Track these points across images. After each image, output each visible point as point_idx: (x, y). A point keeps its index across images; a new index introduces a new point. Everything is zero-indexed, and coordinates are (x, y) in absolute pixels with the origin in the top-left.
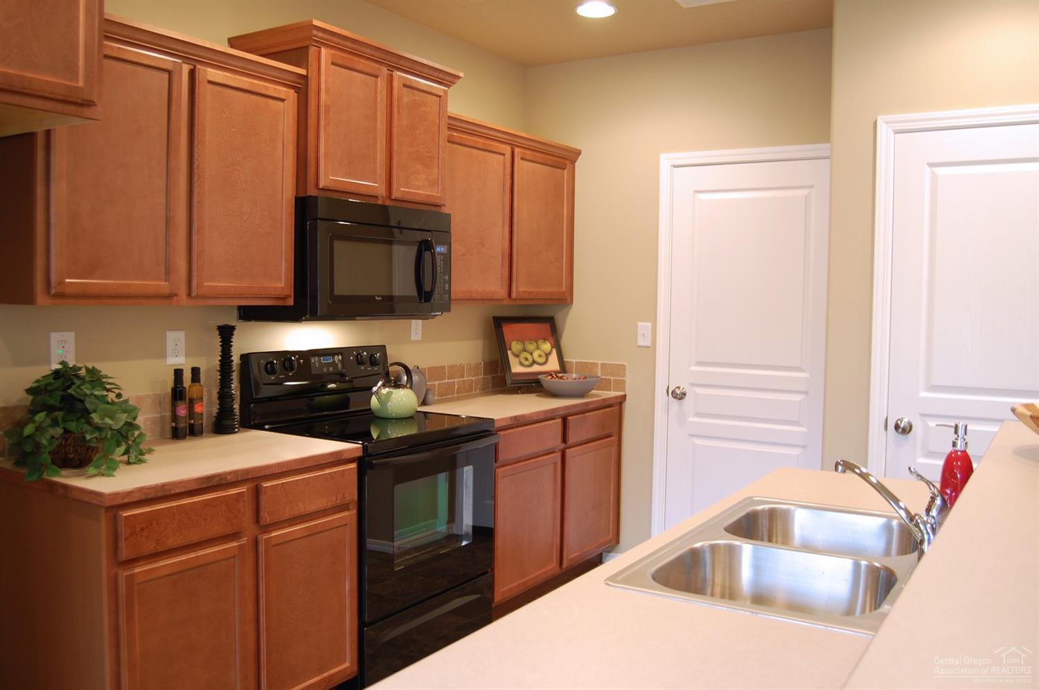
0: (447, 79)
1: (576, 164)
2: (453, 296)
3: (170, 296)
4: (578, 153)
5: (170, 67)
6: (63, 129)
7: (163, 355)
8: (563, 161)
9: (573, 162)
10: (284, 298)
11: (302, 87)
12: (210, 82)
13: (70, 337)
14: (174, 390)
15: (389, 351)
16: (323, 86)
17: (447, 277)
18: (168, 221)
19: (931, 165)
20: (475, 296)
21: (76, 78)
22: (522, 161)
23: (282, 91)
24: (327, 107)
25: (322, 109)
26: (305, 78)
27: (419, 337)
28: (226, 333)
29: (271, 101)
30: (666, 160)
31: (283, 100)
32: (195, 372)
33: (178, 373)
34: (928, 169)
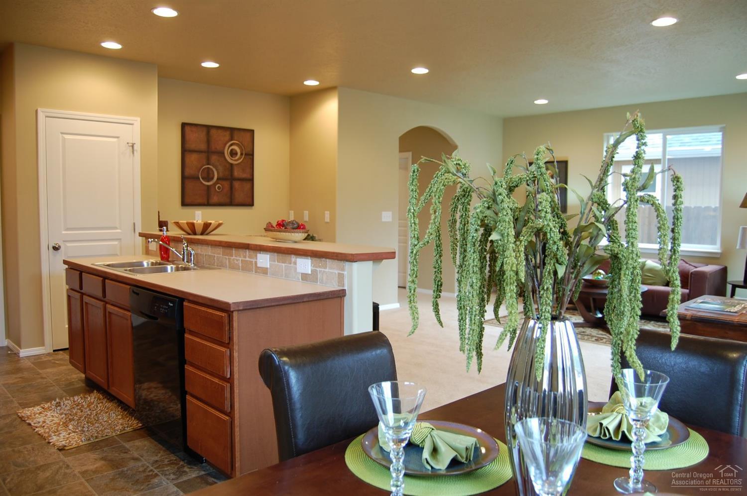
34: (61, 135)
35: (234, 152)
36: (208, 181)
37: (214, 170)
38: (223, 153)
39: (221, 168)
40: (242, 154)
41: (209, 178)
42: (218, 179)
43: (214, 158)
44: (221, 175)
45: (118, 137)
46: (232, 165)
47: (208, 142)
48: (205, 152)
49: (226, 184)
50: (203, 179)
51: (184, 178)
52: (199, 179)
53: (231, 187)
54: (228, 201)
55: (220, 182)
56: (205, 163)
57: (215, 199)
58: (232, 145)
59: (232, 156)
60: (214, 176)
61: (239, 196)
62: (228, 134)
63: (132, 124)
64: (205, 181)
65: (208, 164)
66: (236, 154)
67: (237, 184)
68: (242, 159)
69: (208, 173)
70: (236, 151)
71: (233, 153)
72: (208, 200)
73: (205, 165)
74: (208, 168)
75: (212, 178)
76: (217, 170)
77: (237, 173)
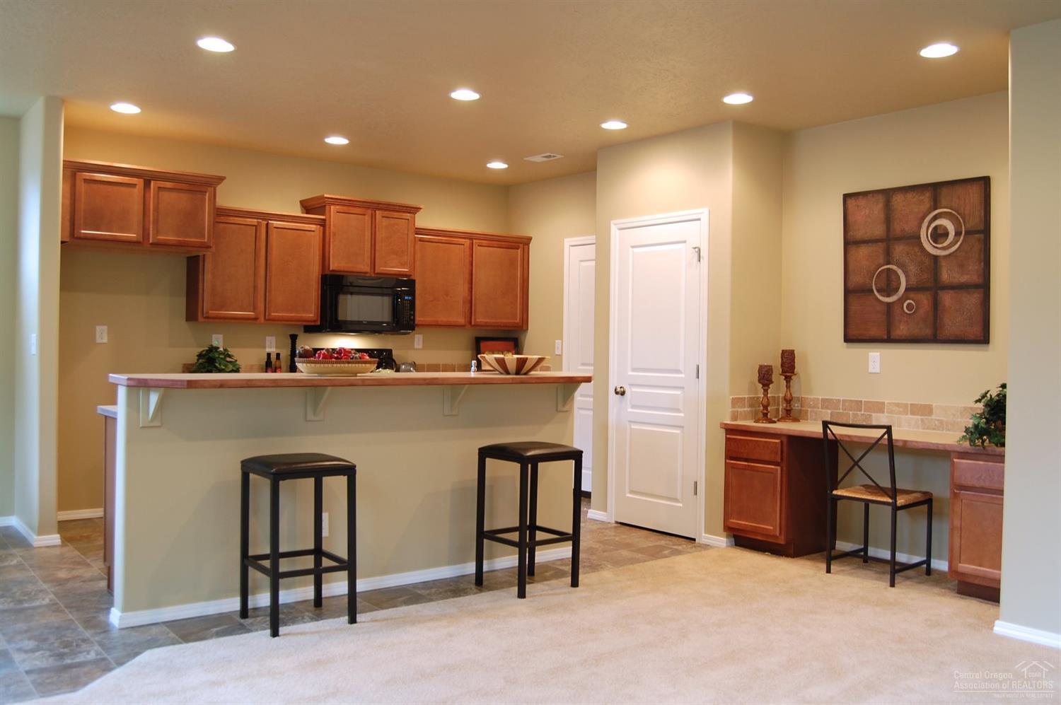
0: (415, 209)
1: (530, 245)
2: (416, 322)
3: (256, 319)
4: (530, 239)
5: (256, 224)
6: (209, 254)
7: (264, 347)
8: (517, 245)
9: (528, 244)
10: (314, 321)
11: (323, 224)
12: (275, 228)
13: (221, 336)
14: (267, 363)
15: (394, 353)
16: (332, 223)
17: (412, 313)
18: (255, 287)
19: (633, 247)
20: (440, 323)
21: (204, 238)
22: (479, 247)
23: (313, 227)
24: (334, 234)
25: (332, 234)
26: (324, 220)
27: (421, 347)
28: (294, 338)
29: (306, 232)
30: (568, 242)
31: (314, 231)
32: (278, 355)
33: (269, 355)
34: (631, 249)
35: (940, 231)
36: (888, 296)
37: (900, 272)
38: (919, 238)
39: (913, 269)
40: (958, 234)
41: (889, 289)
42: (907, 290)
43: (899, 250)
44: (914, 281)
45: (685, 242)
46: (936, 258)
47: (888, 220)
48: (881, 240)
49: (925, 299)
50: (878, 291)
51: (848, 292)
52: (872, 291)
53: (936, 304)
54: (928, 332)
55: (912, 295)
56: (881, 261)
57: (902, 330)
58: (935, 218)
59: (936, 242)
60: (899, 284)
61: (952, 324)
62: (928, 195)
63: (699, 219)
64: (884, 296)
65: (888, 263)
66: (946, 234)
67: (947, 298)
68: (959, 243)
69: (889, 281)
70: (945, 228)
71: (939, 235)
72: (889, 332)
73: (883, 265)
74: (888, 269)
75: (897, 290)
76: (905, 272)
77: (948, 274)
